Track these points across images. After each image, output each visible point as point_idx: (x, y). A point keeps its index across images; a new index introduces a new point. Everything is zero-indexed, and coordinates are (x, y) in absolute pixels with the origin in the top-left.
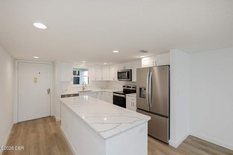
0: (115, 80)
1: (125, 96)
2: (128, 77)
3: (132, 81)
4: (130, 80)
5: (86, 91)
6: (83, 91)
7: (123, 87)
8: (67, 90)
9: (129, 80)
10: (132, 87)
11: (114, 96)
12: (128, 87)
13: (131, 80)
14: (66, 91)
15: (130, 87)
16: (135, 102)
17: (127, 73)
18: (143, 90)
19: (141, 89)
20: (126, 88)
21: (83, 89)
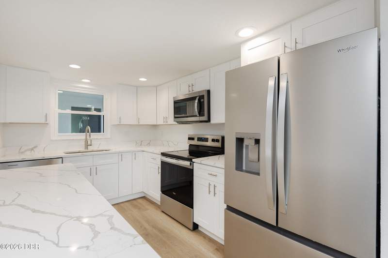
0: (169, 123)
1: (192, 163)
2: (201, 113)
3: (212, 122)
4: (205, 118)
5: (95, 149)
6: (86, 150)
7: (189, 139)
8: (35, 147)
9: (202, 118)
10: (210, 140)
11: (163, 163)
12: (200, 139)
13: (209, 120)
14: (32, 149)
15: (206, 140)
16: (220, 182)
17: (197, 101)
18: (247, 146)
19: (240, 141)
20: (195, 142)
21: (87, 146)
